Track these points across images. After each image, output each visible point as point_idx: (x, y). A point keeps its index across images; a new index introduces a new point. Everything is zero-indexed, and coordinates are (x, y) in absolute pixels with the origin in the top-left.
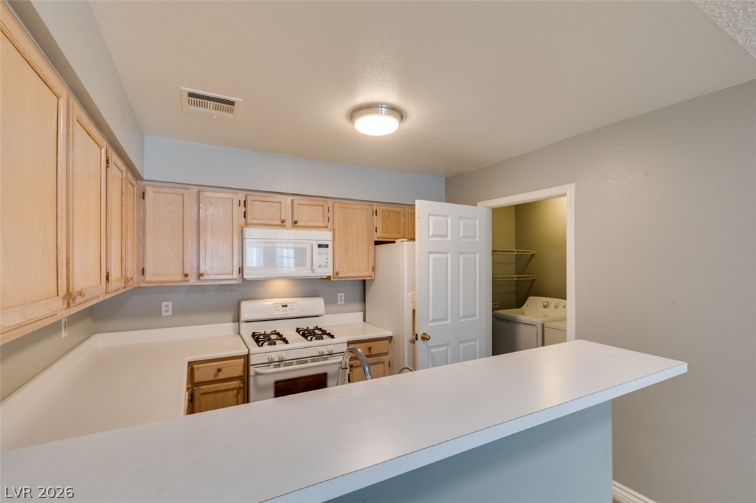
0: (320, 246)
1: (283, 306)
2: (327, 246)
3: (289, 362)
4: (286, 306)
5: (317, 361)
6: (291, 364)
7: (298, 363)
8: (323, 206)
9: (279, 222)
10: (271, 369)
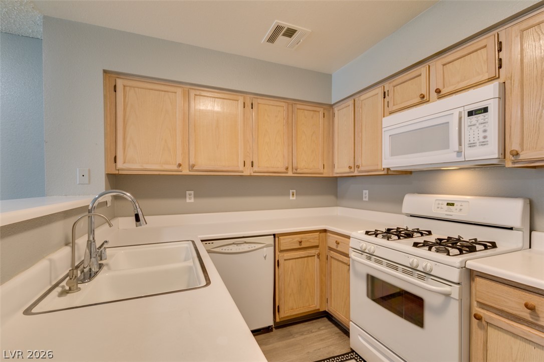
0: (470, 114)
1: (448, 204)
2: (485, 110)
3: (379, 260)
4: (453, 204)
5: (411, 275)
6: (381, 263)
7: (388, 266)
8: (485, 46)
9: (418, 100)
10: (362, 259)
